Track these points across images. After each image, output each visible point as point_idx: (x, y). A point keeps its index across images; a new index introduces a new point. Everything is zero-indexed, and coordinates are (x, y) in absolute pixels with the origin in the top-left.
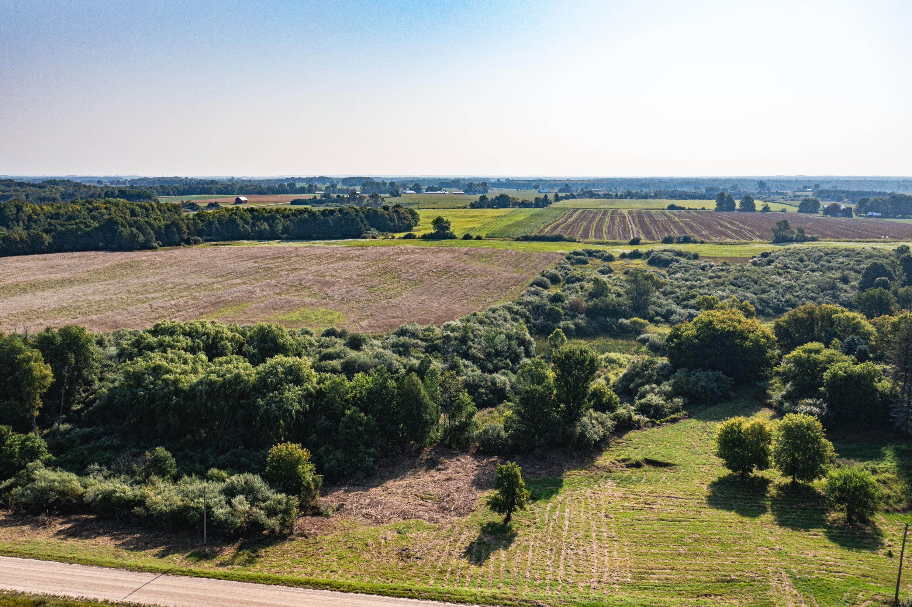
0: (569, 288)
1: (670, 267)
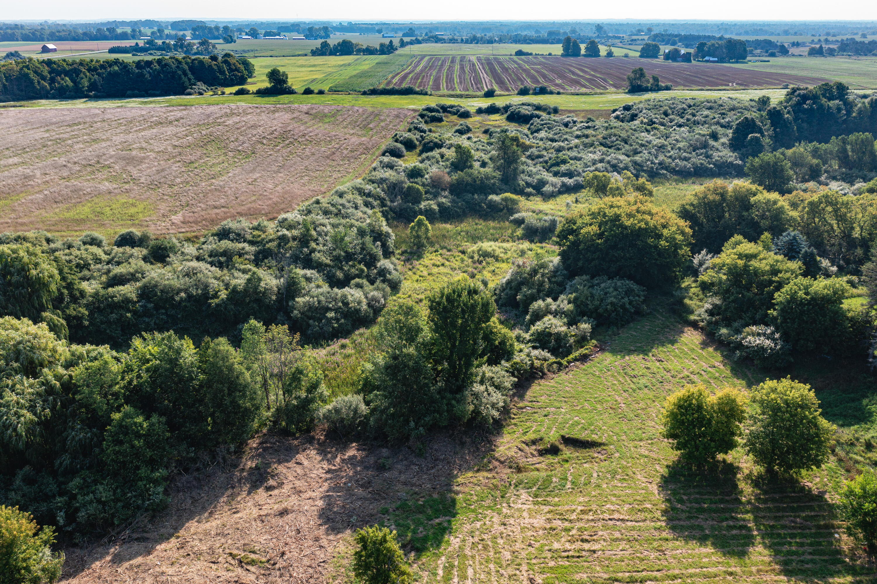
0: (428, 158)
1: (532, 124)
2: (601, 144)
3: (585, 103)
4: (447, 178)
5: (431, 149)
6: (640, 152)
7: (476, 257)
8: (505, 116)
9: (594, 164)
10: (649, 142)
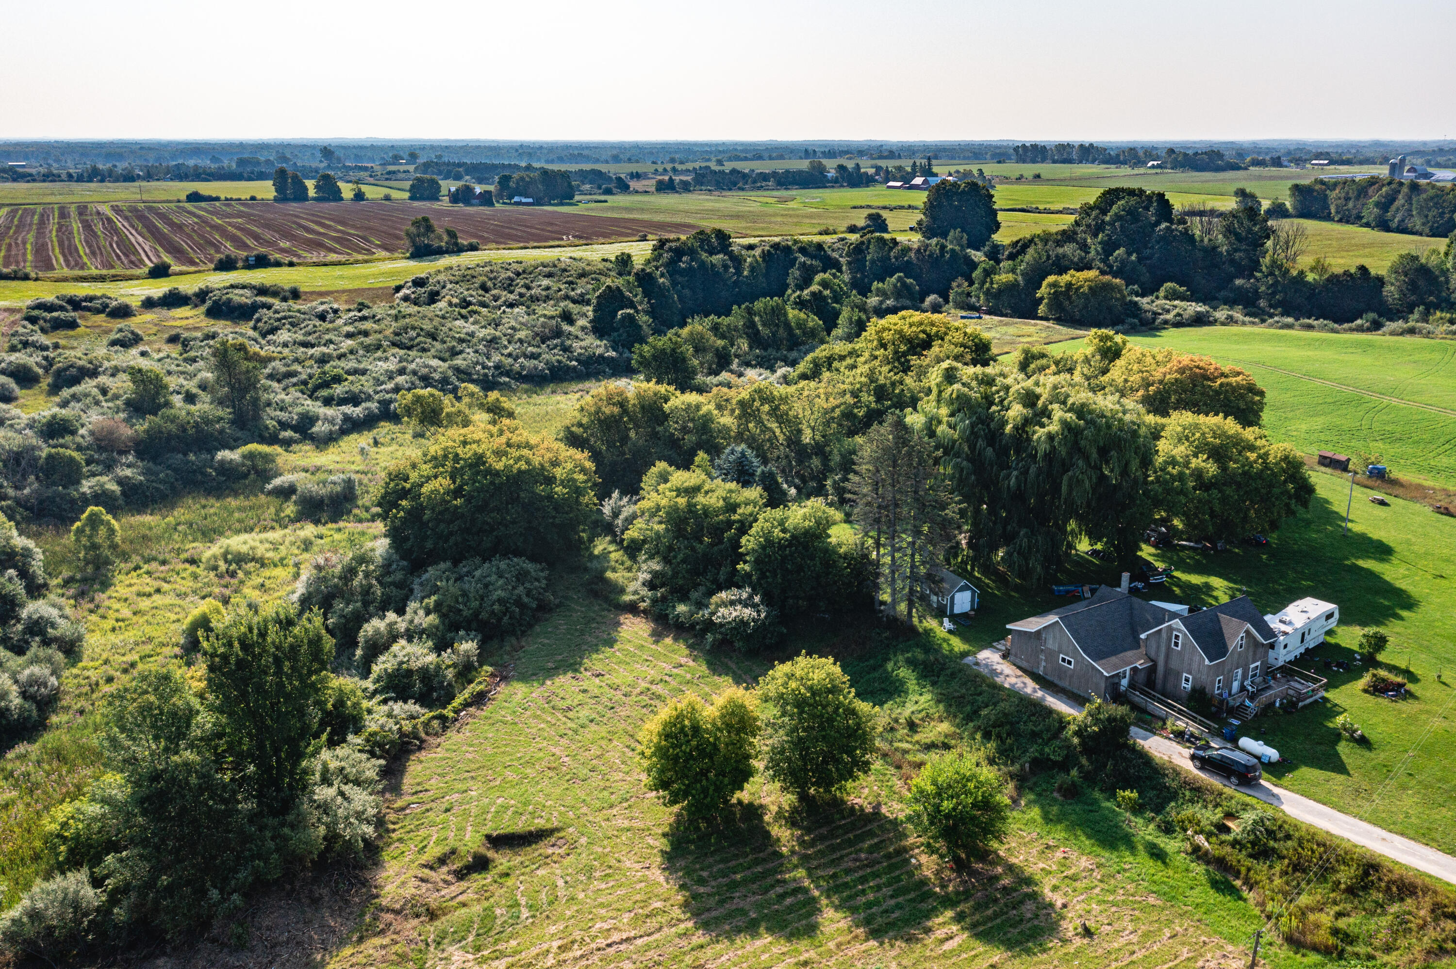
0: (74, 398)
1: (259, 320)
2: (394, 344)
3: (341, 277)
4: (126, 432)
5: (75, 381)
6: (461, 352)
7: (223, 566)
8: (203, 309)
9: (391, 378)
10: (472, 335)
